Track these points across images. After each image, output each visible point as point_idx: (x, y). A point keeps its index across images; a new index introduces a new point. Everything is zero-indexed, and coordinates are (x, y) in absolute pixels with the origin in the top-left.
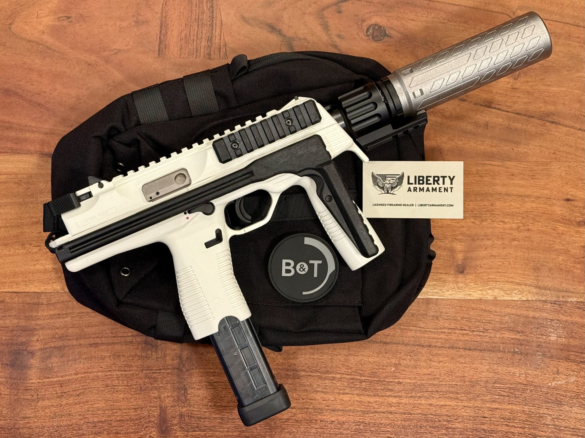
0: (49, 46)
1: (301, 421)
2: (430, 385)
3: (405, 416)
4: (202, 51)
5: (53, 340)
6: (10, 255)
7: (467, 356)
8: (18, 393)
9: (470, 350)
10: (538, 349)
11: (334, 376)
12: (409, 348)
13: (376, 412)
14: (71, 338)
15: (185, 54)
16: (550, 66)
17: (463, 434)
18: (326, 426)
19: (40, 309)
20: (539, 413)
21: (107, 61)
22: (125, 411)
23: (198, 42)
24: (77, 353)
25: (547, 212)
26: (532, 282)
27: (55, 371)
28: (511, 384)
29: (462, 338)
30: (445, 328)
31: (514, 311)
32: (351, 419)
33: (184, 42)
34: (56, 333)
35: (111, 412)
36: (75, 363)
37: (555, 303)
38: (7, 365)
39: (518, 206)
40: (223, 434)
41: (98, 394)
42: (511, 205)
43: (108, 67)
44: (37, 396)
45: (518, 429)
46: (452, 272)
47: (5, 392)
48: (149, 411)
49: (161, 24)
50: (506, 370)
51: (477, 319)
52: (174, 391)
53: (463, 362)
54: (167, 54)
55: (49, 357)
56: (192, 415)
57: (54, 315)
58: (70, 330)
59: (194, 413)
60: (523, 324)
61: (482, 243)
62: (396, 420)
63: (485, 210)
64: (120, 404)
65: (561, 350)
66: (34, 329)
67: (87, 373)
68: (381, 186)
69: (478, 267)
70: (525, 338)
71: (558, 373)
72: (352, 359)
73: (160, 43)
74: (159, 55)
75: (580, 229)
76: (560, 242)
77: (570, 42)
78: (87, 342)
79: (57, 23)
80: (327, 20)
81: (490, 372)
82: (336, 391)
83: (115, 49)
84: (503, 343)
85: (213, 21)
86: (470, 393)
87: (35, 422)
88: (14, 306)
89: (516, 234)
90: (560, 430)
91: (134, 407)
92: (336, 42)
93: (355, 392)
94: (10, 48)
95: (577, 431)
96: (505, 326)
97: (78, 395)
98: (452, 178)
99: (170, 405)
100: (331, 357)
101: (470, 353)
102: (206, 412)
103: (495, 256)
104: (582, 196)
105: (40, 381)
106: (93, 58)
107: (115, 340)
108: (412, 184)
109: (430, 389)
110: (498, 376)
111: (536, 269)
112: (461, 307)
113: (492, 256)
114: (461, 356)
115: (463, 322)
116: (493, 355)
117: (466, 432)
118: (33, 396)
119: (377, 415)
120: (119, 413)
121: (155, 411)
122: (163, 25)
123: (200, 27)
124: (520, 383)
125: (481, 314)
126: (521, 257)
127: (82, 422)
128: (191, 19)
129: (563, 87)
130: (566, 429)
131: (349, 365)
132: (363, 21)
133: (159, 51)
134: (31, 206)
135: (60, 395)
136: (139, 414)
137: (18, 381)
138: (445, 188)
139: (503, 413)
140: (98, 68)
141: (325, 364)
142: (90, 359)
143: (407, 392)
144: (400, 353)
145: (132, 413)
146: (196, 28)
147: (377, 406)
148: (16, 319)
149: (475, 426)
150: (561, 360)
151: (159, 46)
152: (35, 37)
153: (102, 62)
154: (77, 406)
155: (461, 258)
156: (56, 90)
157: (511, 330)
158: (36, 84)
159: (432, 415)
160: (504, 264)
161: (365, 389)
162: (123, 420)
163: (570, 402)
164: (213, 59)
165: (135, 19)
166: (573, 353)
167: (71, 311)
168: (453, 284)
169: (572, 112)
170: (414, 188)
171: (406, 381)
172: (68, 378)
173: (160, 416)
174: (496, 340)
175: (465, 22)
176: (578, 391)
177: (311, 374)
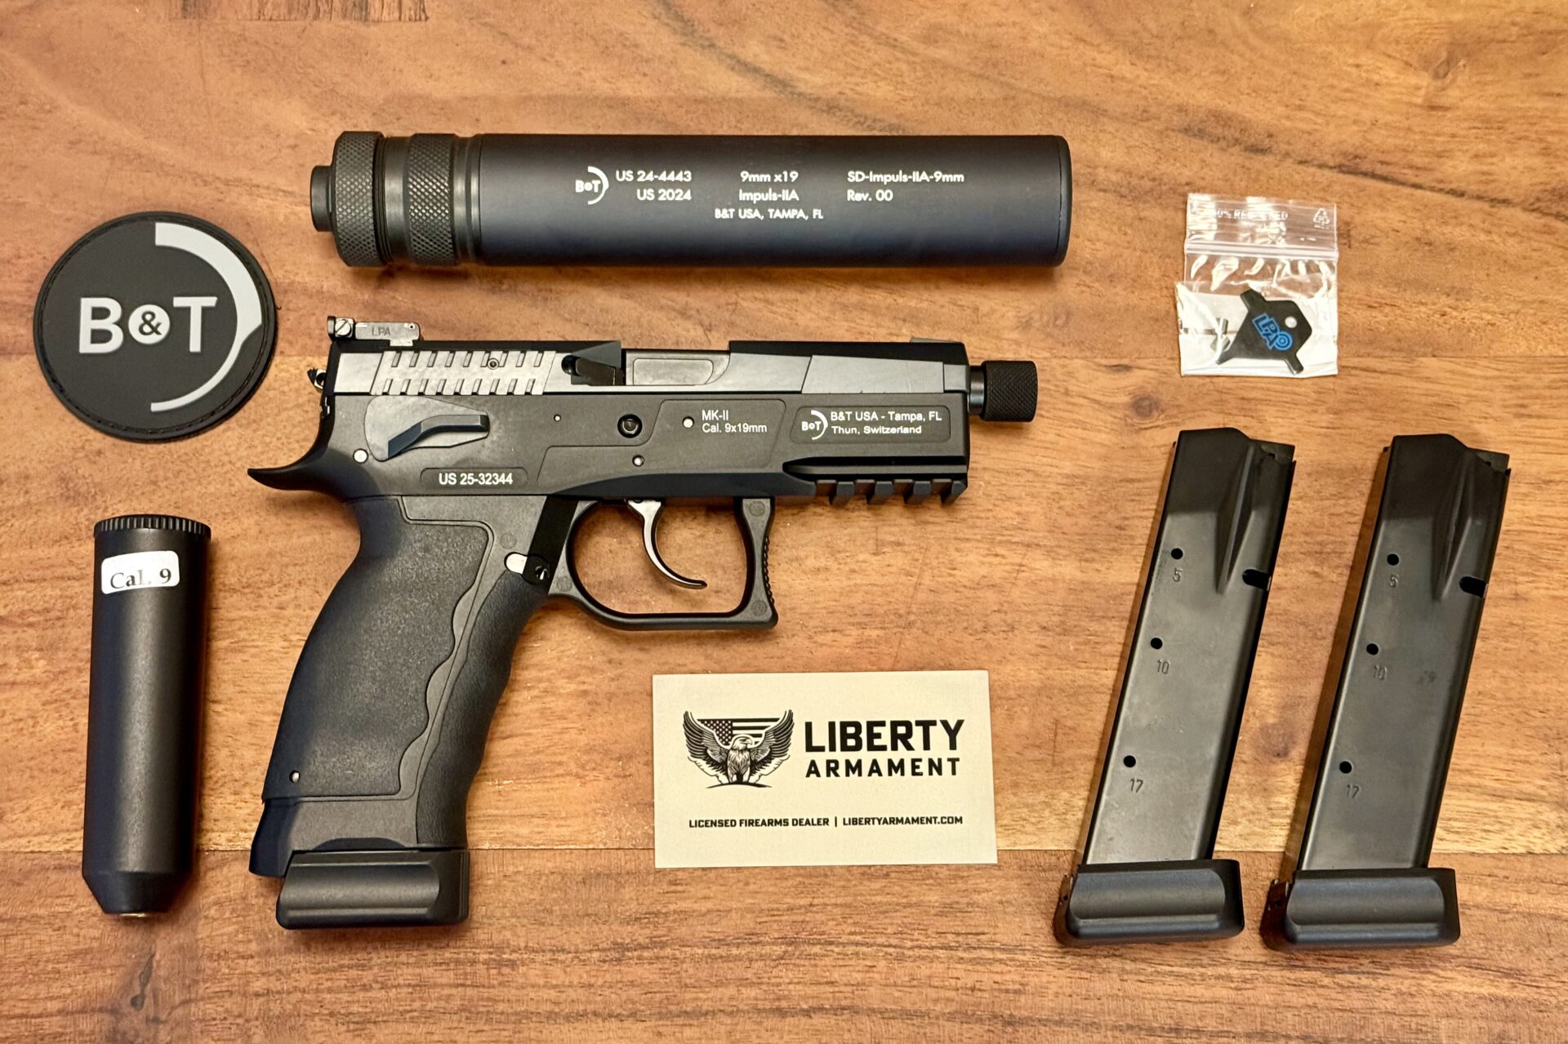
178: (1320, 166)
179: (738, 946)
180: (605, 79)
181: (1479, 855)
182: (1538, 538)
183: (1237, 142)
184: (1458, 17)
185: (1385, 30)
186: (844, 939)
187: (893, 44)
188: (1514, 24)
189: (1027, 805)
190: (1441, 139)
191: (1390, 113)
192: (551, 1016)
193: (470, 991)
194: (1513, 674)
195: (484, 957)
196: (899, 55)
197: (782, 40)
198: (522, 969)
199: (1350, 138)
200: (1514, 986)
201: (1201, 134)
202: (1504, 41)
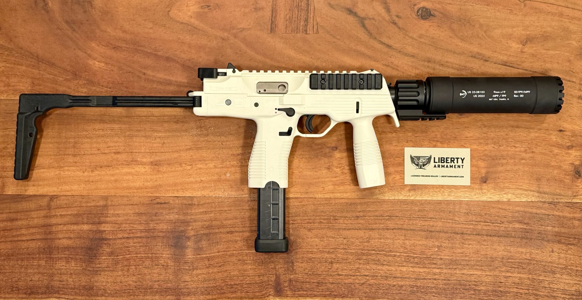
0: (195, 27)
1: (372, 284)
2: (463, 260)
3: (445, 282)
4: (301, 28)
5: (203, 229)
6: (172, 171)
7: (489, 240)
8: (180, 265)
9: (491, 236)
10: (539, 235)
11: (395, 254)
12: (447, 235)
13: (425, 279)
14: (214, 228)
15: (289, 31)
16: (548, 36)
17: (486, 294)
18: (390, 288)
19: (193, 208)
20: (539, 279)
21: (235, 37)
22: (252, 277)
23: (298, 22)
24: (218, 237)
25: (546, 140)
26: (535, 189)
27: (204, 250)
28: (520, 260)
29: (485, 228)
30: (473, 221)
31: (522, 209)
32: (407, 283)
33: (289, 22)
34: (204, 225)
35: (242, 278)
36: (218, 245)
37: (550, 203)
38: (172, 246)
39: (525, 135)
40: (319, 293)
41: (234, 265)
42: (520, 135)
43: (237, 41)
44: (192, 267)
45: (524, 291)
46: (478, 182)
47: (171, 264)
48: (268, 277)
49: (273, 10)
50: (517, 250)
51: (496, 215)
52: (285, 264)
53: (486, 244)
54: (277, 31)
55: (200, 240)
56: (298, 280)
57: (203, 212)
58: (214, 223)
59: (299, 279)
60: (529, 218)
61: (500, 162)
62: (439, 284)
63: (501, 138)
64: (248, 272)
65: (555, 236)
66: (189, 221)
67: (226, 251)
68: (416, 163)
69: (497, 179)
70: (530, 228)
71: (553, 252)
72: (407, 242)
73: (272, 23)
74: (271, 31)
75: (569, 151)
76: (555, 161)
77: (562, 19)
78: (225, 230)
79: (201, 10)
80: (389, 5)
81: (505, 251)
82: (396, 264)
83: (241, 28)
84: (514, 231)
85: (308, 7)
86: (491, 266)
87: (191, 285)
88: (176, 206)
89: (524, 155)
90: (553, 291)
91: (258, 275)
92: (395, 20)
93: (410, 265)
94: (169, 28)
95: (565, 291)
96: (516, 220)
97: (220, 266)
98: (463, 159)
99: (282, 273)
100: (392, 241)
101: (491, 238)
102: (307, 278)
103: (508, 171)
104: (570, 128)
105: (194, 257)
106: (226, 34)
107: (244, 229)
108: (437, 162)
109: (463, 263)
110: (511, 254)
111: (538, 180)
112: (485, 206)
113: (507, 170)
114: (485, 240)
115: (486, 217)
116: (507, 239)
117: (488, 293)
118: (189, 267)
119: (425, 281)
120: (248, 278)
121: (273, 277)
122: (274, 11)
123: (299, 11)
124: (526, 259)
125: (499, 211)
126: (527, 172)
127: (223, 284)
128: (293, 6)
129: (557, 50)
130: (558, 290)
131: (405, 246)
132: (415, 5)
133: (271, 29)
134: (186, 138)
135: (208, 266)
136: (261, 279)
137: (180, 257)
138: (458, 166)
139: (514, 280)
140: (229, 41)
141: (388, 245)
142: (228, 242)
143: (447, 265)
144: (441, 238)
145: (257, 278)
146: (297, 12)
147: (425, 275)
148: (177, 215)
149: (494, 289)
150: (555, 243)
151: (271, 25)
152: (186, 20)
153: (232, 37)
154: (220, 274)
155: (485, 172)
156: (201, 57)
157: (520, 222)
158: (187, 53)
159: (464, 281)
160: (515, 176)
161: (417, 263)
162: (250, 284)
163: (561, 271)
164: (309, 34)
165: (254, 6)
166: (564, 238)
167: (214, 209)
168: (479, 190)
169: (564, 68)
170: (438, 165)
171: (446, 257)
172: (213, 255)
173: (276, 280)
174: (509, 229)
175: (487, 5)
176: (566, 264)
177: (379, 253)
178: (499, 64)
179: (380, 217)
180: (354, 46)
181: (522, 202)
182: (538, 140)
183: (482, 59)
184: (528, 33)
185: (513, 36)
186: (400, 216)
187: (412, 38)
188: (540, 34)
189: (435, 191)
190: (523, 59)
191: (513, 53)
192: (345, 229)
193: (330, 224)
194: (531, 167)
195: (332, 218)
196: (414, 40)
197: (390, 37)
198: (339, 220)
199: (505, 58)
200: (527, 226)
201: (475, 57)
202: (537, 38)
